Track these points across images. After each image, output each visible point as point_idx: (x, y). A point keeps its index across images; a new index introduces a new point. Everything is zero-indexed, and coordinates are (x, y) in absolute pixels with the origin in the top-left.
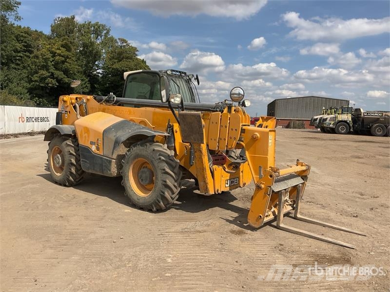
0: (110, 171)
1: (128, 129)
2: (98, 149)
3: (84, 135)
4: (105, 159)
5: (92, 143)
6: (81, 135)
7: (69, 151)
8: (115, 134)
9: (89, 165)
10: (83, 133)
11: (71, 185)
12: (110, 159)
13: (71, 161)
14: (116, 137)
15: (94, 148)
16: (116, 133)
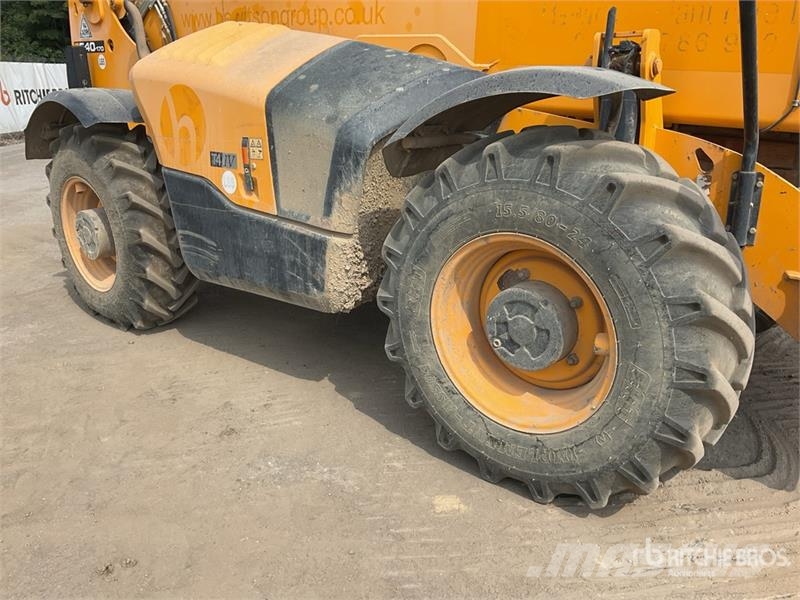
0: (320, 287)
1: (383, 78)
2: (250, 184)
3: (177, 126)
4: (292, 233)
5: (219, 160)
6: (166, 125)
7: (127, 197)
8: (329, 110)
9: (216, 257)
10: (173, 116)
11: (154, 325)
12: (320, 235)
13: (139, 235)
14: (338, 125)
15: (229, 183)
16: (334, 100)
